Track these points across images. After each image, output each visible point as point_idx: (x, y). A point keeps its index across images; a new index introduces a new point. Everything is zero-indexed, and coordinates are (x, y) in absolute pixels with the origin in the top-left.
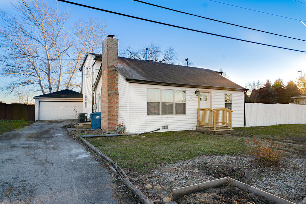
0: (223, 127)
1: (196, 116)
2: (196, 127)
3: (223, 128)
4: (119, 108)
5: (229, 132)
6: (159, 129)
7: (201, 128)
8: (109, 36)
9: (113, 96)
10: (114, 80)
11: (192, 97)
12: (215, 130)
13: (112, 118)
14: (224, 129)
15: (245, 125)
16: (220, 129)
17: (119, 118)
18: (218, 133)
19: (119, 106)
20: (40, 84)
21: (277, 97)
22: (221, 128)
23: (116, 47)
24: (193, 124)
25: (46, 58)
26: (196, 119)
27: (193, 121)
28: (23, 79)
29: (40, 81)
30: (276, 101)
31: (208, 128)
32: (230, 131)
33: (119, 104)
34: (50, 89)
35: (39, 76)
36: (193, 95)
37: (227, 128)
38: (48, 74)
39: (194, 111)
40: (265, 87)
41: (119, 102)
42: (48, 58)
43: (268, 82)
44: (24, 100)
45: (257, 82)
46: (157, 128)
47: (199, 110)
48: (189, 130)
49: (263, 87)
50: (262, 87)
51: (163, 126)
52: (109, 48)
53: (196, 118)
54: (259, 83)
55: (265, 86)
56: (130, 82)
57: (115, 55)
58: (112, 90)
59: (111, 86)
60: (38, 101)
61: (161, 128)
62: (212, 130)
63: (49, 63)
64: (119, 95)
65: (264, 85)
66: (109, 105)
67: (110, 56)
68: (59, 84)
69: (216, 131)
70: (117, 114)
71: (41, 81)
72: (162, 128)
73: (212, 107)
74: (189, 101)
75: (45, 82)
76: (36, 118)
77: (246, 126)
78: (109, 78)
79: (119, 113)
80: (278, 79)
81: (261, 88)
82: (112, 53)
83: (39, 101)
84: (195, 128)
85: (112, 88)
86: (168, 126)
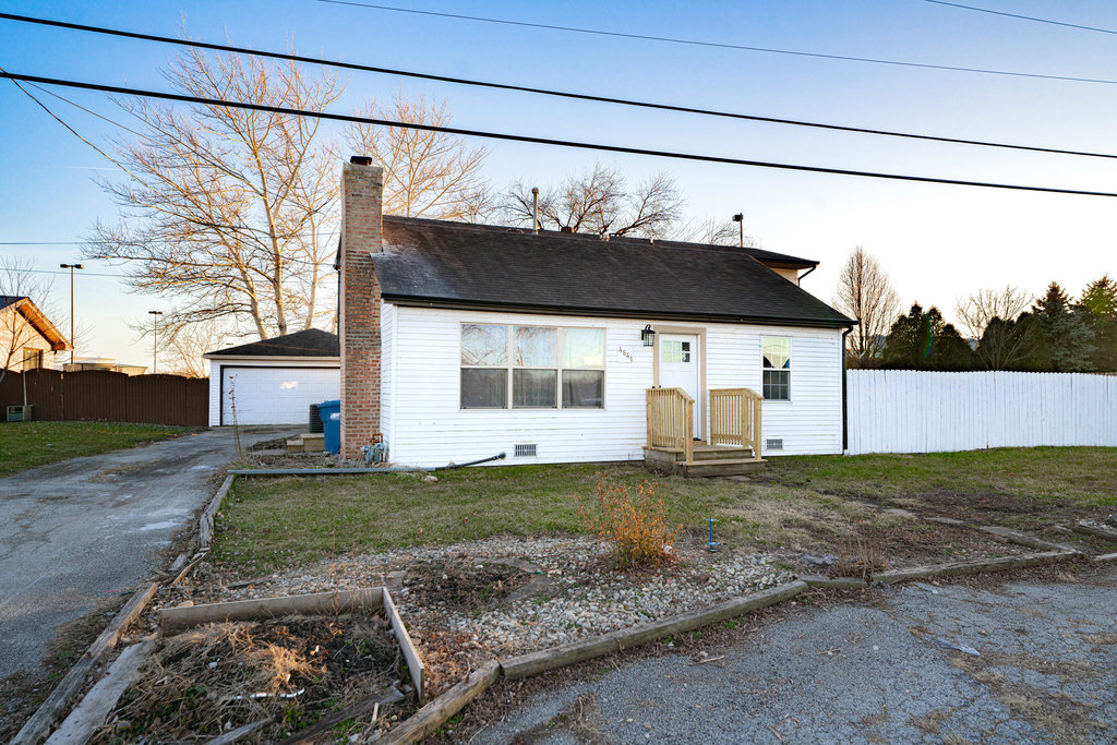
0: (728, 452)
1: (645, 414)
2: (642, 452)
3: (730, 455)
4: (382, 385)
5: (746, 468)
6: (502, 456)
7: (655, 456)
8: (354, 159)
9: (361, 349)
10: (368, 299)
11: (629, 350)
12: (689, 462)
13: (359, 417)
14: (735, 458)
15: (845, 447)
16: (718, 458)
17: (382, 419)
18: (700, 470)
19: (382, 380)
20: (254, 313)
21: (1092, 348)
22: (720, 456)
23: (374, 192)
24: (634, 442)
25: (268, 231)
26: (645, 425)
27: (634, 430)
28: (210, 299)
29: (254, 303)
30: (1087, 363)
31: (672, 453)
32: (751, 468)
33: (382, 375)
34: (282, 327)
35: (252, 290)
36: (633, 343)
37: (747, 454)
38: (275, 282)
39: (635, 397)
40: (1042, 308)
41: (382, 368)
42: (272, 231)
43: (1054, 290)
44: (193, 362)
45: (1004, 291)
46: (497, 453)
47: (654, 393)
48: (617, 462)
49: (1034, 308)
50: (1030, 311)
51: (517, 447)
52: (351, 199)
53: (645, 420)
54: (1008, 295)
55: (1044, 305)
56: (399, 306)
57: (371, 218)
58: (361, 329)
59: (356, 317)
60: (217, 365)
61: (510, 452)
62: (681, 463)
63: (275, 247)
64: (383, 345)
65: (1039, 302)
66: (347, 377)
67: (356, 224)
68: (311, 312)
69: (694, 466)
70: (377, 405)
71: (256, 304)
72: (513, 451)
73: (708, 382)
74: (617, 365)
75: (266, 307)
76: (214, 419)
77: (852, 451)
78: (349, 291)
79: (382, 402)
80: (1099, 278)
81: (1024, 315)
82: (360, 212)
83: (222, 367)
84: (638, 455)
85: (362, 324)
86: (534, 447)
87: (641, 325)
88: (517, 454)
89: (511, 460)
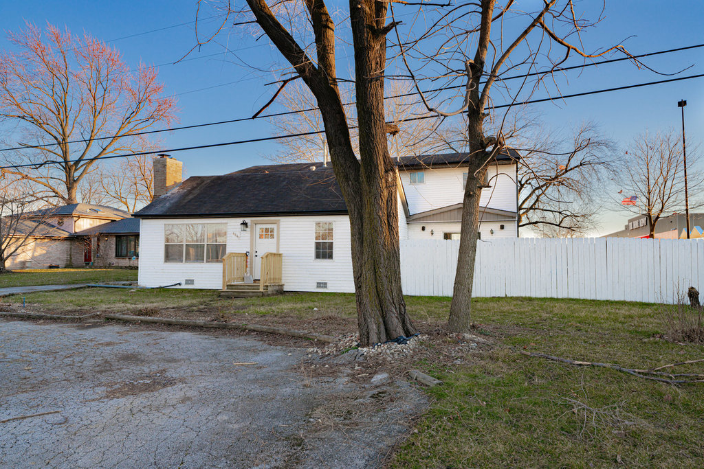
6: (180, 284)
11: (238, 234)
12: (224, 290)
46: (177, 282)
51: (186, 280)
72: (184, 282)
73: (281, 249)
74: (232, 241)
82: (159, 178)
86: (193, 281)
87: (240, 220)
88: (186, 284)
89: (184, 286)
